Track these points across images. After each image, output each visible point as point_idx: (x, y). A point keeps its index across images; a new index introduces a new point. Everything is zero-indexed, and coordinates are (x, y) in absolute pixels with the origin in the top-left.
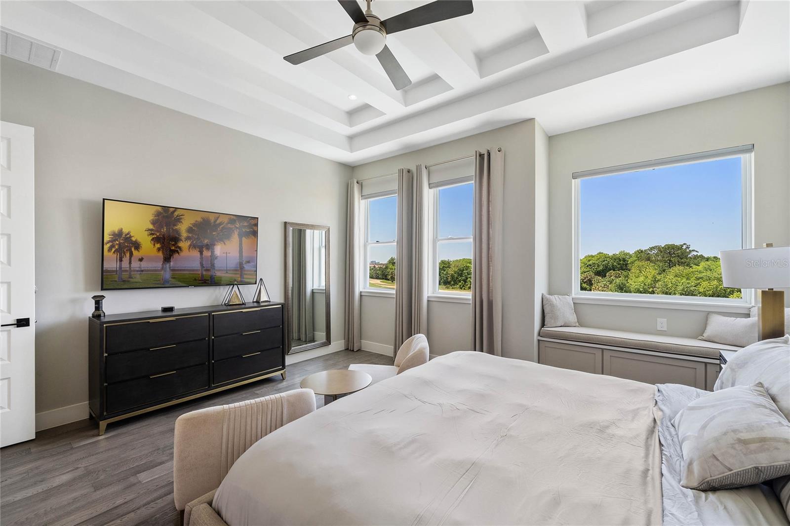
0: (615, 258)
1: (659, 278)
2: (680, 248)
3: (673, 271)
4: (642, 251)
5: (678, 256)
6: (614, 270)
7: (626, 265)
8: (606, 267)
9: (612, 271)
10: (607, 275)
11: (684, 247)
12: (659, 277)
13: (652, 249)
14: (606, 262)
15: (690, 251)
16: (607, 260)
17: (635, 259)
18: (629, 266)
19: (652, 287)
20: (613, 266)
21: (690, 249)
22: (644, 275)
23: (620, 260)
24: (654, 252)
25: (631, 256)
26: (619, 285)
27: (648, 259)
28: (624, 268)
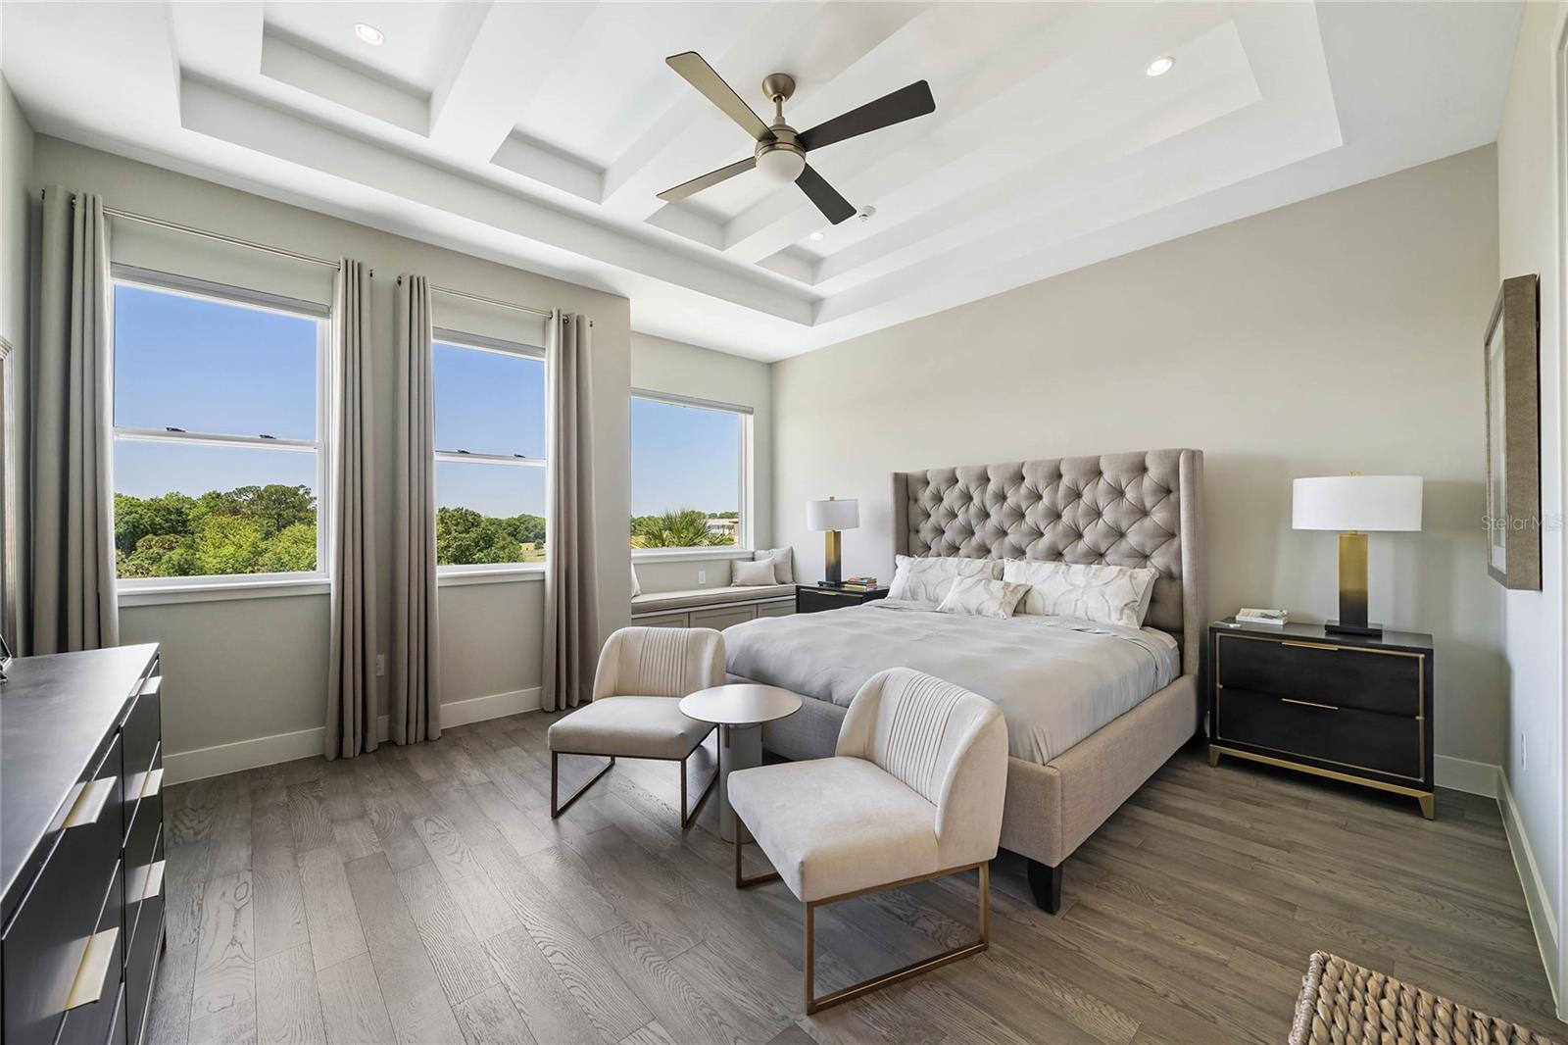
0: (154, 506)
1: (264, 547)
2: (294, 492)
3: (289, 534)
4: (219, 495)
5: (294, 507)
6: (156, 534)
7: (184, 522)
8: (134, 527)
9: (150, 536)
10: (139, 544)
11: (301, 492)
12: (262, 545)
13: (241, 492)
14: (134, 515)
15: (311, 498)
16: (136, 512)
17: (204, 510)
18: (192, 526)
19: (250, 565)
20: (153, 524)
21: (311, 495)
22: (234, 543)
23: (169, 512)
24: (244, 497)
25: (194, 505)
26: (179, 565)
27: (235, 512)
28: (180, 529)
